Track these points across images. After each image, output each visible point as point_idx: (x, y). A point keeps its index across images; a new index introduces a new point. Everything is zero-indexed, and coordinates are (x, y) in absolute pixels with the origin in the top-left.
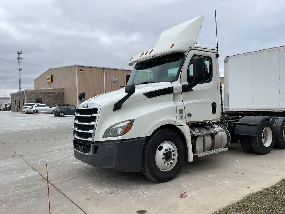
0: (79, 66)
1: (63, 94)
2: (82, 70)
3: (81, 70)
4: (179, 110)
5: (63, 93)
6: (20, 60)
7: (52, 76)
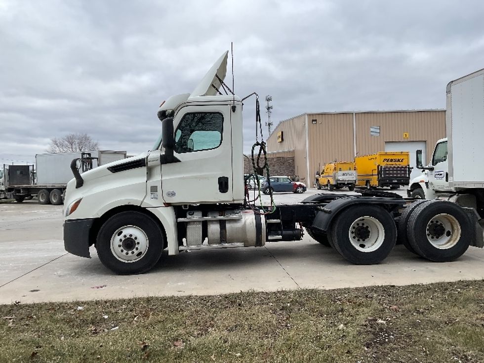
0: (309, 115)
1: (294, 161)
2: (316, 120)
3: (313, 121)
4: (151, 187)
5: (293, 159)
6: (271, 110)
7: (282, 133)
